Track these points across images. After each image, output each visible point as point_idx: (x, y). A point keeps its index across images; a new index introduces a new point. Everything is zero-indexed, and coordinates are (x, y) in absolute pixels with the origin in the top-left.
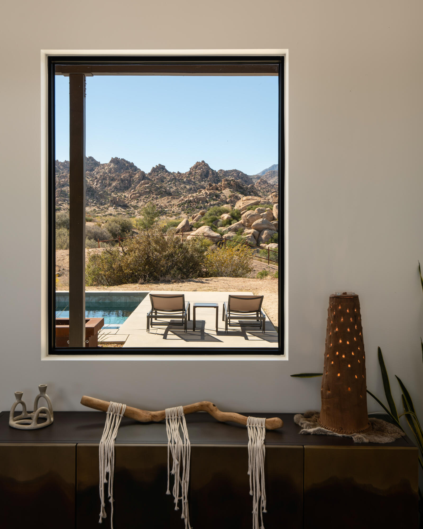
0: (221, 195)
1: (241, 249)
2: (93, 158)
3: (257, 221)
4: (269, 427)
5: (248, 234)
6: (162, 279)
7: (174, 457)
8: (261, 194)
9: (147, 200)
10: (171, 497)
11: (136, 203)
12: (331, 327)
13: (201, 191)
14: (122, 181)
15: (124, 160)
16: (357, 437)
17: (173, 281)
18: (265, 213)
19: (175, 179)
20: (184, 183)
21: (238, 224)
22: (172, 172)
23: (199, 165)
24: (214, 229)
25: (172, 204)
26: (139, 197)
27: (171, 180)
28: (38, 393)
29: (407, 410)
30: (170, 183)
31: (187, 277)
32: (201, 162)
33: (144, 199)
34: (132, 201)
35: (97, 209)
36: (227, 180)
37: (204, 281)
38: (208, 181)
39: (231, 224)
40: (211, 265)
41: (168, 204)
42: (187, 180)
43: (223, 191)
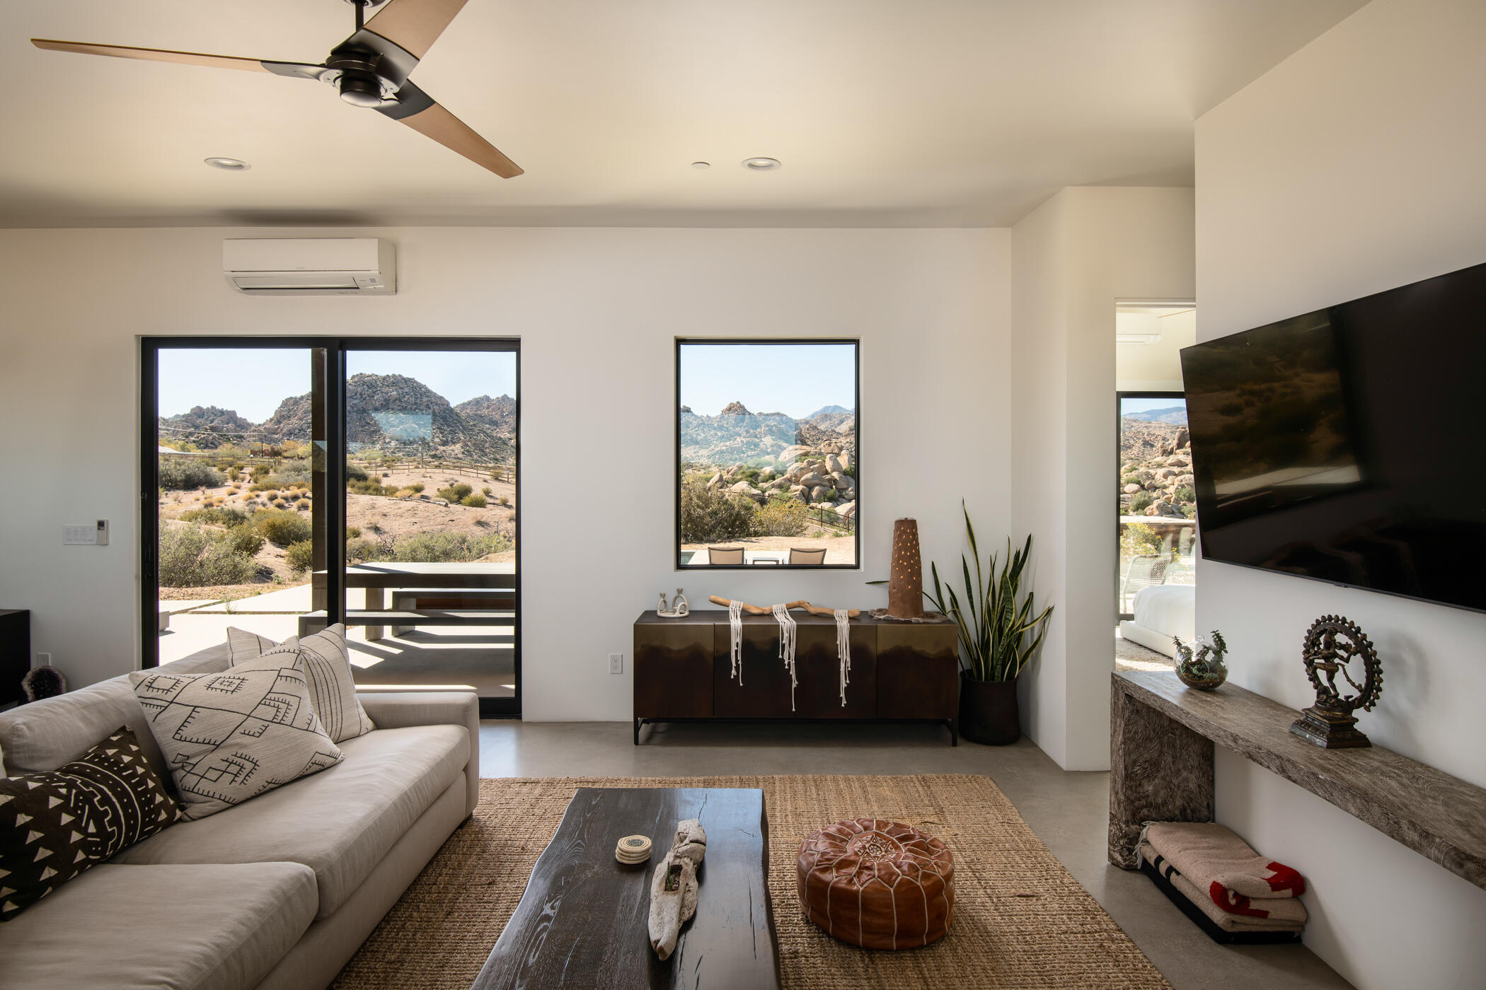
0: (761, 444)
1: (795, 505)
3: (806, 475)
4: (851, 616)
5: (796, 491)
6: (705, 538)
7: (785, 632)
8: (809, 443)
10: (783, 660)
12: (896, 543)
13: (736, 439)
16: (914, 619)
17: (719, 540)
18: (816, 466)
19: (704, 424)
20: (715, 428)
21: (784, 479)
22: (699, 415)
23: (733, 407)
24: (754, 485)
25: (700, 455)
27: (698, 426)
28: (676, 594)
29: (953, 607)
31: (733, 537)
32: (735, 402)
36: (768, 426)
37: (754, 540)
38: (745, 427)
39: (774, 479)
40: (761, 523)
41: (695, 455)
42: (718, 425)
43: (763, 439)
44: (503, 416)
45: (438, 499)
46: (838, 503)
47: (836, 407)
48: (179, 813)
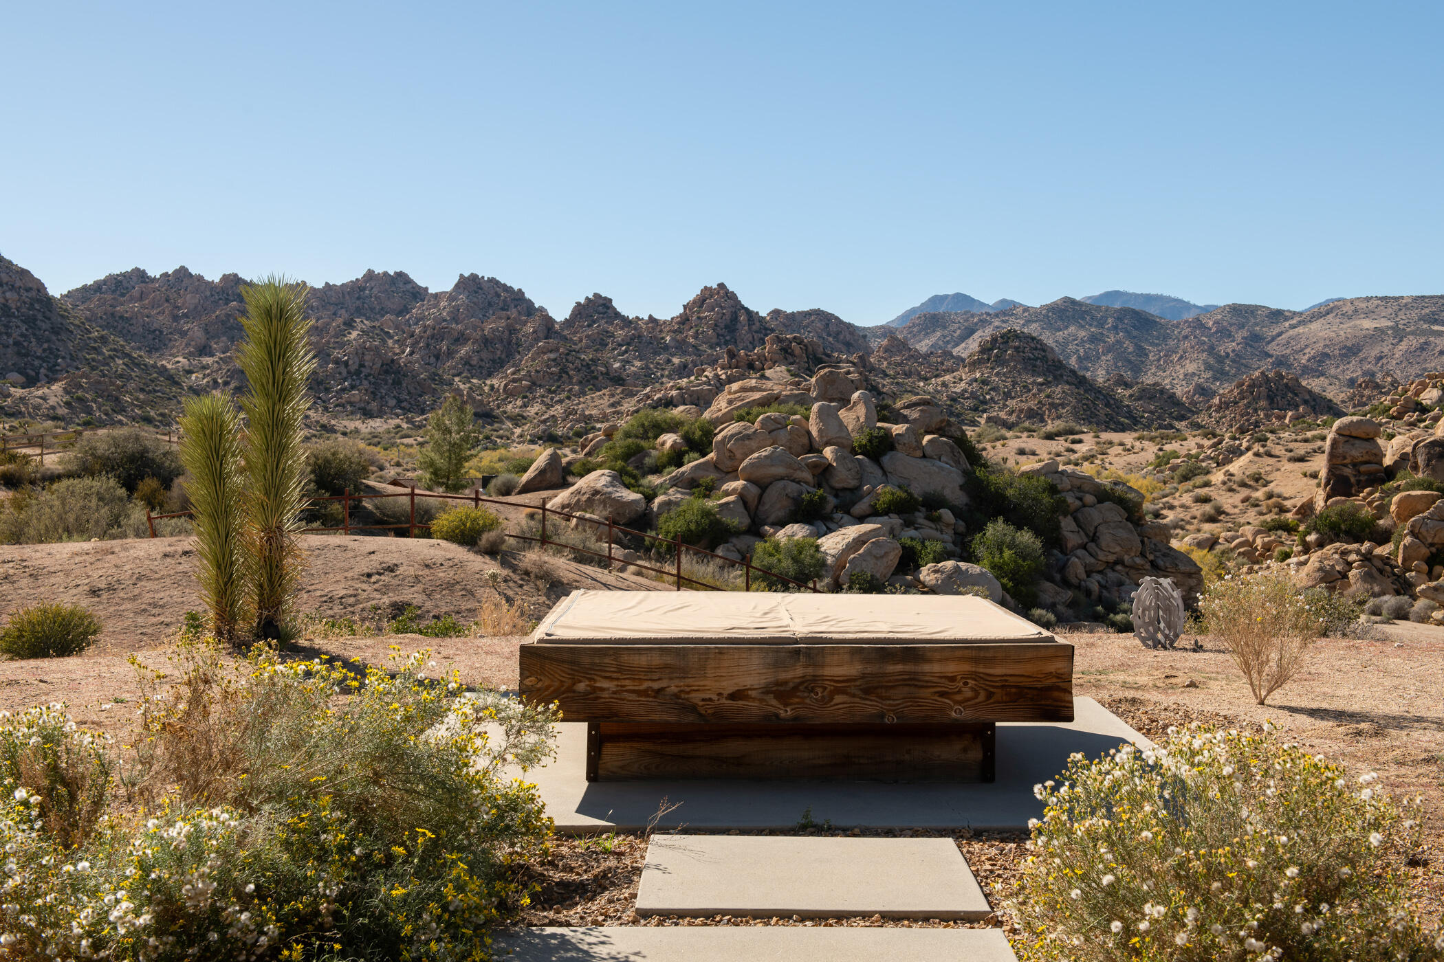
2: (406, 275)
3: (756, 455)
5: (728, 495)
9: (552, 399)
11: (521, 407)
13: (704, 371)
14: (486, 342)
15: (497, 282)
18: (784, 430)
19: (641, 337)
20: (666, 348)
21: (702, 466)
22: (632, 316)
23: (711, 296)
24: (628, 480)
26: (530, 389)
27: (629, 340)
30: (624, 348)
32: (715, 286)
33: (543, 396)
34: (510, 402)
35: (405, 426)
36: (779, 340)
38: (726, 343)
39: (680, 465)
41: (612, 410)
42: (672, 339)
43: (768, 373)
44: (176, 318)
46: (832, 526)
47: (961, 298)
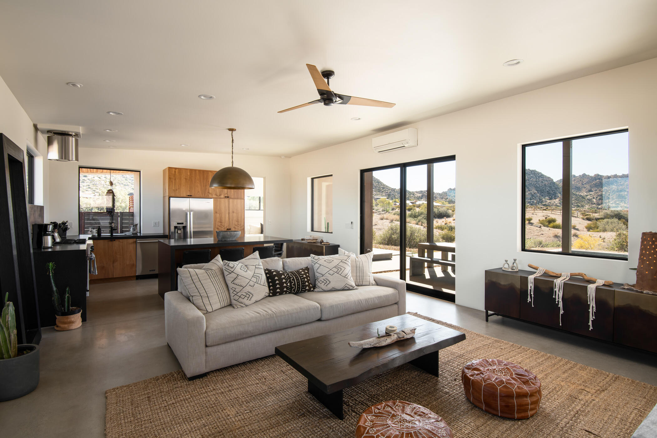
4: (606, 284)
7: (556, 285)
45: (538, 224)
48: (312, 289)
